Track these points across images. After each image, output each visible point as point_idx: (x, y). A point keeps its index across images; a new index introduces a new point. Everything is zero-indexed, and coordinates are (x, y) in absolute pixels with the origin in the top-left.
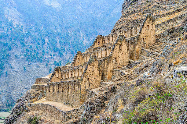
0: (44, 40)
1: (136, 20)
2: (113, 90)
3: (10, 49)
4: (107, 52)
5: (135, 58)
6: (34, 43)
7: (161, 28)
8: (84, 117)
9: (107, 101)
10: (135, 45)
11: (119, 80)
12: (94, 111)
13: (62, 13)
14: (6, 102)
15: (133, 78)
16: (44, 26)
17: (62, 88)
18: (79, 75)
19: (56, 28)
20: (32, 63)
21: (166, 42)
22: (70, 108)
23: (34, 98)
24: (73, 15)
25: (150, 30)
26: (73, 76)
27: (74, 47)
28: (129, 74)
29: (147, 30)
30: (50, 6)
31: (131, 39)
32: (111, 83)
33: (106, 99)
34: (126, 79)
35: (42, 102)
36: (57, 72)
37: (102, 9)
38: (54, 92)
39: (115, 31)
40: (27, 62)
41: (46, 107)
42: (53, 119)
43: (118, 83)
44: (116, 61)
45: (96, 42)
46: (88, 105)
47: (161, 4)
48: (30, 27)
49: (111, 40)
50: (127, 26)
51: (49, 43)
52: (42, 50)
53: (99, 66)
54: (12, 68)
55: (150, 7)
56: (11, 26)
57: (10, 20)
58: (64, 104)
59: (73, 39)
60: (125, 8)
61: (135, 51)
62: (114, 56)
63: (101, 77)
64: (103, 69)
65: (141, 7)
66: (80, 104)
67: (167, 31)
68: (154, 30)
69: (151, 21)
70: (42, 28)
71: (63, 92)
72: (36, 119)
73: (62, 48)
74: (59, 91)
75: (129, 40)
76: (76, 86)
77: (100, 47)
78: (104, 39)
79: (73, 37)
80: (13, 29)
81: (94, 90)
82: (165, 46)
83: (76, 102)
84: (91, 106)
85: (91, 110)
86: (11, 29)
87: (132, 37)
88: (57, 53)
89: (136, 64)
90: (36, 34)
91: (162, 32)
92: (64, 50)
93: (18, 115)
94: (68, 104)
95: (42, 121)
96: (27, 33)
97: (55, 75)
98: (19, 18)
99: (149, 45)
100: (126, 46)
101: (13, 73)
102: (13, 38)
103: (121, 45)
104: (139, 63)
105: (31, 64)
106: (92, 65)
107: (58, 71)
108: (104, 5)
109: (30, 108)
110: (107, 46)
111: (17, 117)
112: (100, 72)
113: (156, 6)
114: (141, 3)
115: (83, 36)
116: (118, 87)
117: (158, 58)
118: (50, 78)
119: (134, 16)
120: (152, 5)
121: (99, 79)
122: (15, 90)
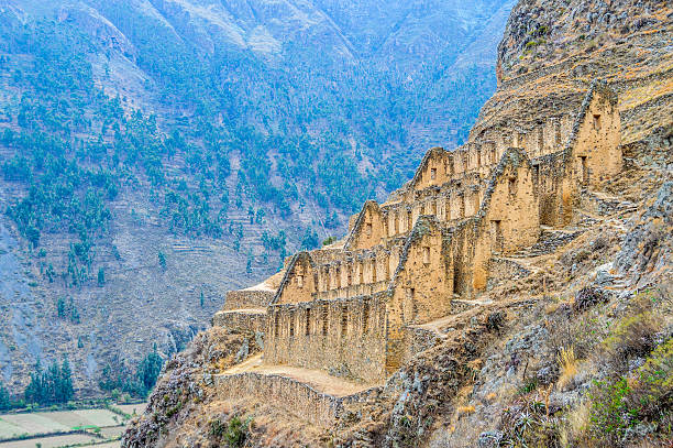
0: (226, 163)
1: (553, 97)
2: (495, 324)
3: (113, 195)
4: (467, 202)
5: (558, 221)
6: (193, 171)
7: (636, 122)
8: (403, 413)
9: (478, 361)
10: (557, 180)
11: (511, 291)
12: (436, 393)
13: (287, 70)
14: (99, 375)
15: (558, 284)
16: (226, 113)
17: (322, 322)
18: (374, 277)
19: (265, 122)
20: (186, 239)
21: (655, 167)
22: (352, 386)
23: (224, 355)
24: (321, 78)
25: (603, 131)
26: (356, 281)
27: (327, 184)
28: (543, 273)
29: (594, 131)
30: (246, 47)
31: (544, 159)
32: (484, 301)
33: (474, 354)
34: (536, 288)
35: (256, 370)
36: (299, 269)
37: (419, 57)
38: (292, 334)
39: (483, 132)
40: (169, 238)
41: (269, 384)
42: (298, 425)
43: (507, 301)
44: (499, 232)
45: (425, 169)
46: (416, 373)
47: (631, 46)
48: (179, 120)
49: (473, 163)
50: (523, 115)
51: (243, 170)
52: (221, 196)
53: (445, 246)
54: (118, 258)
55: (596, 56)
56: (115, 115)
57: (113, 96)
58: (332, 374)
59: (322, 158)
60: (506, 56)
61: (558, 199)
62: (491, 216)
63: (451, 282)
64: (459, 258)
65: (565, 56)
66: (388, 371)
67: (657, 131)
68: (617, 130)
69: (607, 103)
70: (221, 123)
71: (325, 333)
72: (239, 424)
73: (287, 186)
74: (313, 330)
75: (539, 162)
76: (371, 313)
77: (439, 186)
78: (451, 159)
79: (323, 151)
80: (122, 128)
81: (433, 326)
82: (653, 180)
83: (373, 365)
84: (426, 377)
85: (425, 390)
86: (114, 128)
87: (546, 152)
88: (270, 206)
89: (565, 240)
90: (200, 143)
91: (639, 135)
92: (295, 195)
93: (170, 416)
94: (345, 373)
95: (262, 430)
96: (170, 141)
97: (292, 280)
98: (141, 91)
99: (601, 179)
100: (530, 182)
101: (122, 276)
102: (123, 158)
103: (513, 180)
104: (574, 236)
105: (183, 243)
106: (423, 244)
107: (305, 266)
108: (428, 44)
109: (210, 391)
110: (465, 183)
111: (166, 423)
112: (447, 266)
113: (614, 50)
114: (562, 41)
115: (358, 147)
116: (512, 315)
117: (643, 221)
118: (276, 291)
119: (543, 84)
120: (601, 49)
121: (446, 289)
122: (130, 334)
